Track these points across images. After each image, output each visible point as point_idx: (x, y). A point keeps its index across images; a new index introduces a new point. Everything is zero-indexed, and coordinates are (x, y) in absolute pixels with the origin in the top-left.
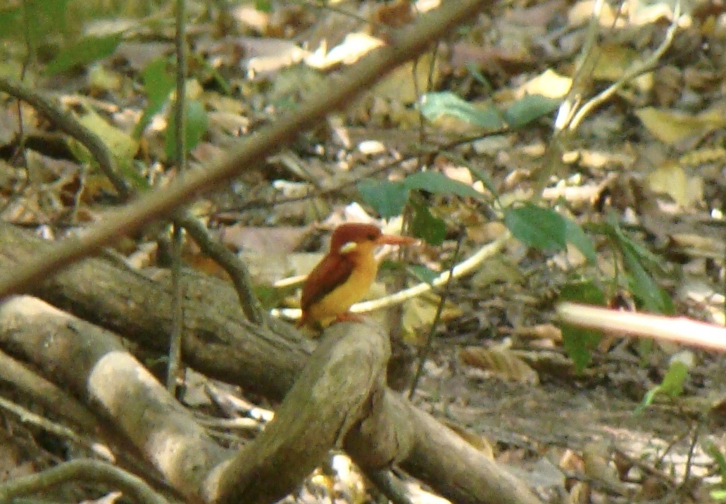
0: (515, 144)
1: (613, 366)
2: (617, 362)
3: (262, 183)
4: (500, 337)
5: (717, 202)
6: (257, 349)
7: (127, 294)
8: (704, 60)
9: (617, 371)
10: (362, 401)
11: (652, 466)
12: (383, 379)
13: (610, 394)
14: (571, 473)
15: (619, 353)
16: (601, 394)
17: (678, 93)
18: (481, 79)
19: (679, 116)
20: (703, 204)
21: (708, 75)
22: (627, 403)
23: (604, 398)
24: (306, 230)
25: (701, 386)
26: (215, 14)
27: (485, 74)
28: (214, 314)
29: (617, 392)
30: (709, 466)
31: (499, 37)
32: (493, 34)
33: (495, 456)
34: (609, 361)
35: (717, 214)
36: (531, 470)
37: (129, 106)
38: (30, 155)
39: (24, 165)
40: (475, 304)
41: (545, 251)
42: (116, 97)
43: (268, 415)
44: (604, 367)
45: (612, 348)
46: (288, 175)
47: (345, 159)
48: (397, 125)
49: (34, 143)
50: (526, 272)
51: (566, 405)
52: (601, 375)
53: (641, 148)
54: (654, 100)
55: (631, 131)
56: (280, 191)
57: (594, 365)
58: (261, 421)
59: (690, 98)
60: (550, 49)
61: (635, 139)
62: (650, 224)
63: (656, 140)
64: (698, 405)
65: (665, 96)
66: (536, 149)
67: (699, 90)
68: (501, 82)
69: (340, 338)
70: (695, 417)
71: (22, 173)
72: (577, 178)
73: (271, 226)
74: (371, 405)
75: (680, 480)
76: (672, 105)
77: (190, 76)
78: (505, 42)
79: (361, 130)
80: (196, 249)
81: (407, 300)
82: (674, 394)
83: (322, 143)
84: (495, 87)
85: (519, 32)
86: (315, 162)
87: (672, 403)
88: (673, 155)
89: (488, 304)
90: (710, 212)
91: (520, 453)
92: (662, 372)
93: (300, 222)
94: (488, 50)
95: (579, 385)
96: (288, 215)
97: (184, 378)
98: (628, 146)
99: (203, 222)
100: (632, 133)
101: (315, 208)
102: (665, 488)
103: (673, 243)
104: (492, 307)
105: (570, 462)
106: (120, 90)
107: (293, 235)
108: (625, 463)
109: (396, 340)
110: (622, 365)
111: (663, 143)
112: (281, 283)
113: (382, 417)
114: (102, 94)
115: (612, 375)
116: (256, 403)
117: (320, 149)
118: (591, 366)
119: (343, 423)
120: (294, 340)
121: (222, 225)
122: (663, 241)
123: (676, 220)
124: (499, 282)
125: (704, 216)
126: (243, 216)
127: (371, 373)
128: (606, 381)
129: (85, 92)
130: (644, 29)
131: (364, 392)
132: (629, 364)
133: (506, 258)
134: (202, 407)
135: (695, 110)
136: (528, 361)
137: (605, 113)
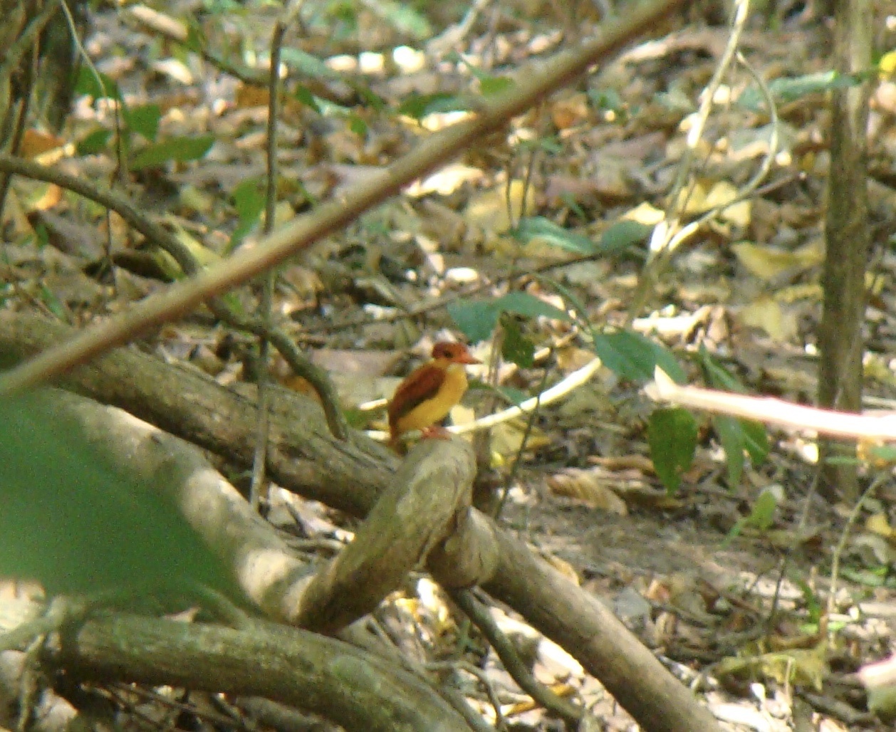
0: (609, 275)
1: (701, 498)
2: (706, 494)
3: (352, 307)
4: (588, 466)
5: (811, 338)
6: (343, 466)
7: (212, 407)
8: (802, 196)
9: (707, 503)
10: (446, 520)
11: (739, 600)
12: (468, 498)
13: (699, 527)
14: (657, 604)
15: (709, 485)
16: (689, 526)
17: (775, 230)
18: (578, 210)
19: (775, 251)
20: (797, 339)
21: (806, 211)
22: (715, 535)
23: (692, 530)
24: (396, 354)
25: (791, 520)
26: (310, 138)
27: (581, 205)
28: (301, 428)
29: (706, 524)
30: (796, 601)
31: (595, 169)
32: (590, 167)
33: (581, 584)
34: (698, 493)
35: (811, 350)
36: (616, 600)
37: (218, 227)
38: (120, 273)
39: (112, 282)
40: (565, 432)
41: (635, 381)
42: (207, 218)
43: (350, 536)
44: (693, 499)
45: (701, 480)
46: (379, 300)
47: (437, 286)
48: (490, 253)
49: (123, 262)
50: (617, 402)
51: (654, 535)
52: (691, 507)
53: (736, 283)
54: (750, 235)
55: (728, 265)
56: (371, 315)
57: (684, 496)
58: (345, 542)
59: (787, 234)
60: (647, 182)
61: (731, 273)
62: (743, 358)
63: (751, 275)
64: (788, 538)
65: (762, 233)
66: (630, 280)
67: (795, 226)
68: (595, 214)
69: (427, 455)
70: (785, 551)
71: (110, 290)
72: (670, 309)
73: (359, 349)
74: (456, 524)
75: (766, 614)
76: (768, 241)
77: (281, 199)
78: (602, 175)
79: (453, 256)
80: (285, 367)
81: (496, 425)
82: (764, 525)
83: (414, 268)
84: (590, 219)
85: (616, 165)
86: (406, 287)
87: (762, 537)
88: (769, 290)
89: (577, 433)
90: (804, 345)
91: (606, 582)
92: (751, 505)
93: (390, 346)
94: (584, 181)
95: (667, 516)
96: (377, 338)
97: (267, 497)
98: (723, 280)
99: (293, 342)
100: (728, 268)
101: (405, 333)
102: (752, 621)
103: (765, 376)
104: (580, 436)
105: (657, 592)
106: (211, 212)
107: (382, 359)
108: (712, 594)
109: (483, 464)
110: (712, 497)
111: (758, 278)
112: (368, 405)
113: (466, 536)
114: (193, 216)
115: (701, 507)
116: (340, 524)
117: (411, 275)
118: (678, 498)
119: (426, 541)
120: (380, 458)
121: (311, 348)
122: (755, 374)
123: (769, 354)
124: (588, 411)
125: (798, 351)
126: (332, 339)
127: (456, 492)
128: (694, 514)
129: (177, 212)
130: (742, 164)
131: (449, 511)
132: (718, 496)
133: (597, 387)
134: (286, 528)
135: (793, 246)
136: (617, 492)
137: (701, 247)
